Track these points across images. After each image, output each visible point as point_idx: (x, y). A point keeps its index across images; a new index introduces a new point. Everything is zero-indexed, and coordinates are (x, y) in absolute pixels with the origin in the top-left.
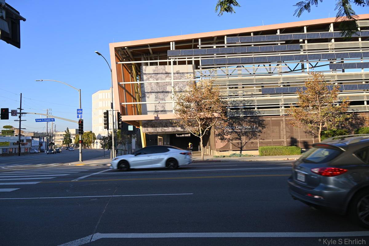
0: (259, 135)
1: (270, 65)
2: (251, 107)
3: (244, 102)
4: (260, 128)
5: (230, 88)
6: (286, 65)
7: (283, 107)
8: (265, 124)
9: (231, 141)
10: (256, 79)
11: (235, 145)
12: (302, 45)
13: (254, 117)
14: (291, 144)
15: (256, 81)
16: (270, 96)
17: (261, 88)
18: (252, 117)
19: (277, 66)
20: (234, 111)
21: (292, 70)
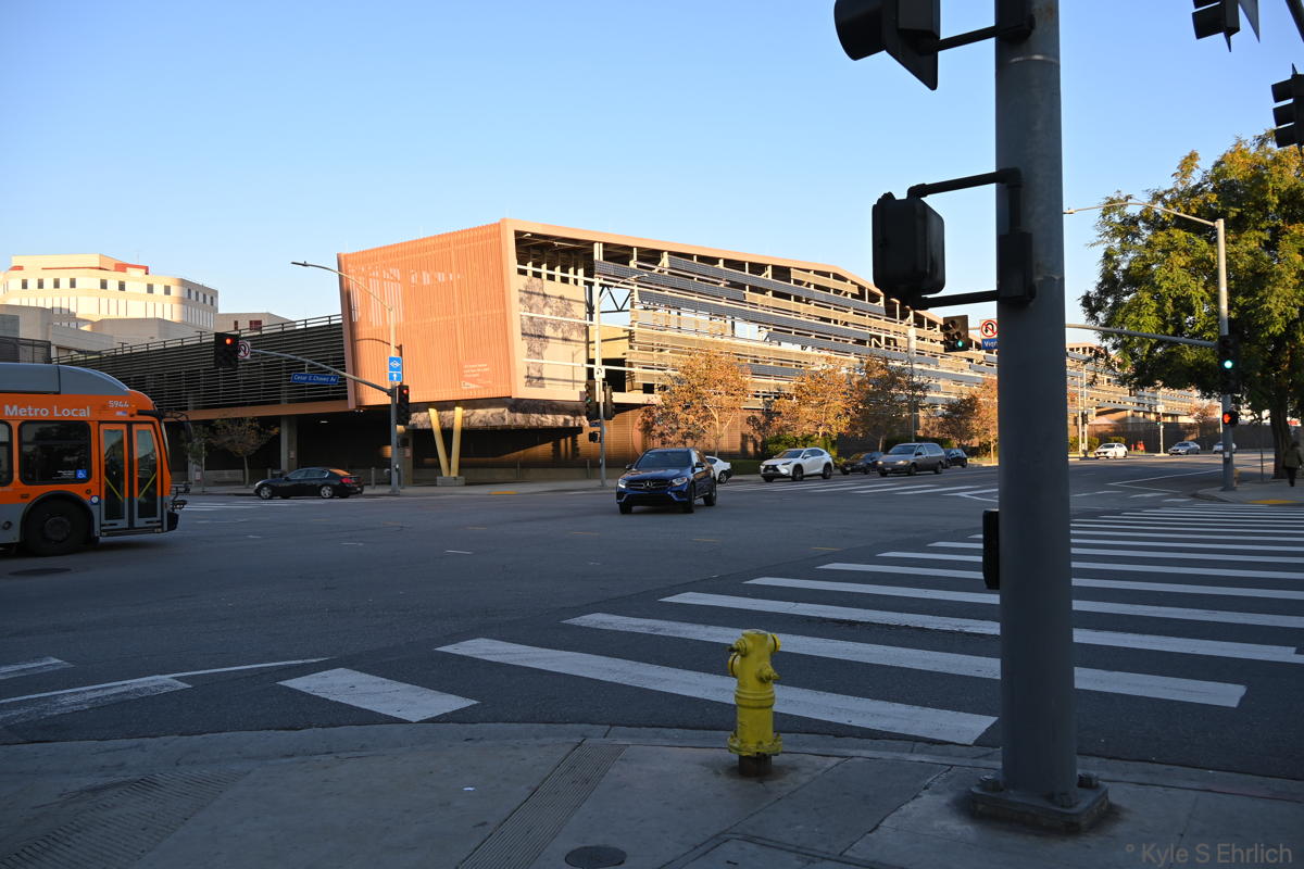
12: (745, 294)
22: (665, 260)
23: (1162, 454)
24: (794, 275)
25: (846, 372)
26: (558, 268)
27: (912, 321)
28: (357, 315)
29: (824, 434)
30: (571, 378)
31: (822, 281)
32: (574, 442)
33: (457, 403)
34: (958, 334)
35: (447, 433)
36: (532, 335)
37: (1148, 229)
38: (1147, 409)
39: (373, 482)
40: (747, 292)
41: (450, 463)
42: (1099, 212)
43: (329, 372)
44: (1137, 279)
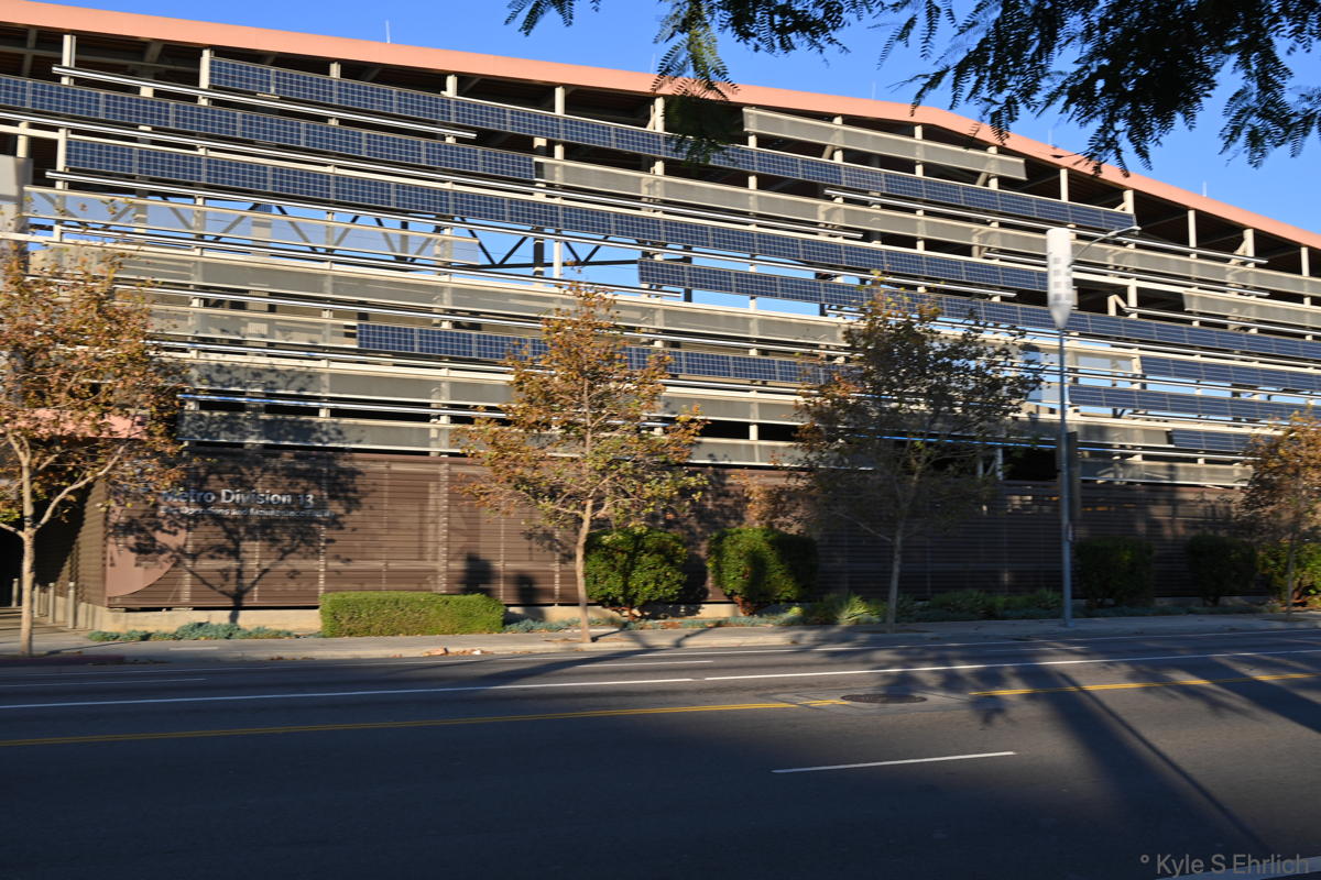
0: (329, 541)
1: (405, 225)
2: (302, 404)
3: (271, 377)
4: (336, 508)
5: (207, 303)
6: (474, 236)
7: (444, 420)
8: (360, 488)
9: (189, 563)
10: (334, 277)
11: (205, 583)
12: (541, 163)
13: (314, 453)
14: (463, 586)
15: (334, 284)
16: (395, 365)
17: (354, 323)
18: (304, 452)
19: (435, 236)
20: (216, 414)
21: (497, 262)
22: (205, 71)
24: (759, 123)
40: (554, 158)
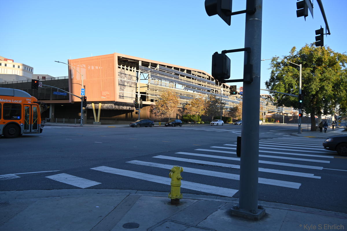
22: (158, 67)
23: (284, 124)
24: (192, 72)
25: (205, 99)
26: (129, 67)
27: (222, 86)
28: (73, 77)
29: (198, 115)
30: (131, 97)
31: (199, 74)
32: (131, 114)
33: (100, 102)
34: (234, 90)
35: (97, 110)
36: (121, 85)
37: (283, 66)
38: (280, 112)
39: (75, 123)
40: (179, 76)
41: (97, 118)
42: (271, 60)
43: (64, 92)
44: (279, 78)
